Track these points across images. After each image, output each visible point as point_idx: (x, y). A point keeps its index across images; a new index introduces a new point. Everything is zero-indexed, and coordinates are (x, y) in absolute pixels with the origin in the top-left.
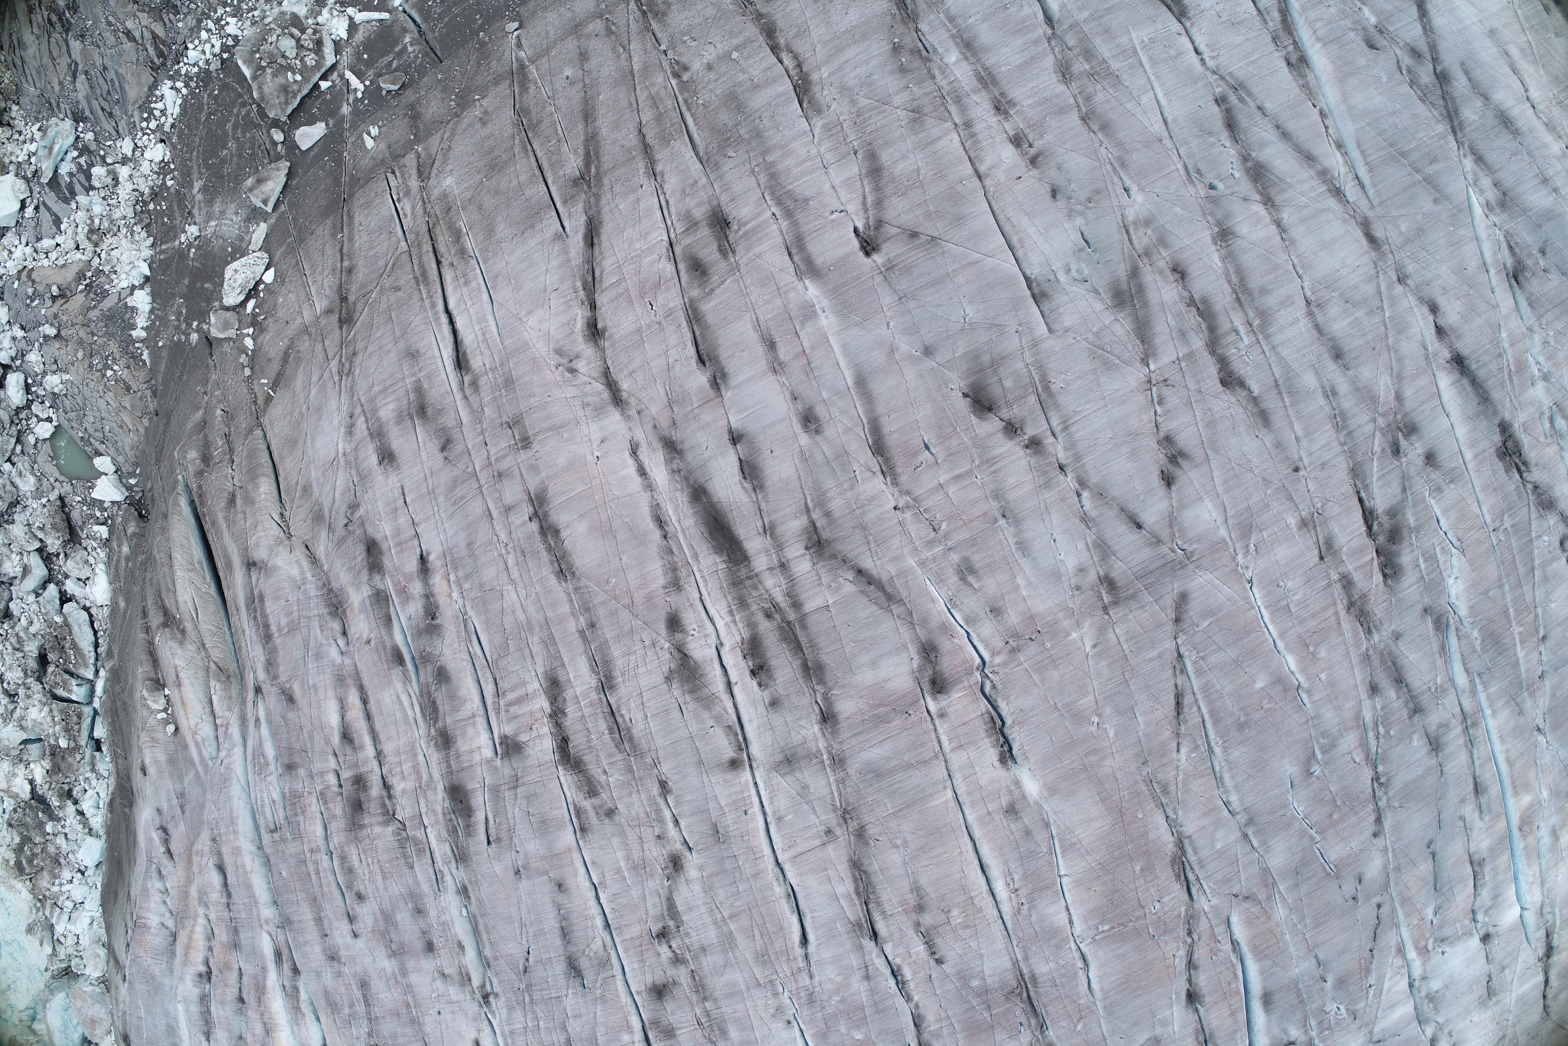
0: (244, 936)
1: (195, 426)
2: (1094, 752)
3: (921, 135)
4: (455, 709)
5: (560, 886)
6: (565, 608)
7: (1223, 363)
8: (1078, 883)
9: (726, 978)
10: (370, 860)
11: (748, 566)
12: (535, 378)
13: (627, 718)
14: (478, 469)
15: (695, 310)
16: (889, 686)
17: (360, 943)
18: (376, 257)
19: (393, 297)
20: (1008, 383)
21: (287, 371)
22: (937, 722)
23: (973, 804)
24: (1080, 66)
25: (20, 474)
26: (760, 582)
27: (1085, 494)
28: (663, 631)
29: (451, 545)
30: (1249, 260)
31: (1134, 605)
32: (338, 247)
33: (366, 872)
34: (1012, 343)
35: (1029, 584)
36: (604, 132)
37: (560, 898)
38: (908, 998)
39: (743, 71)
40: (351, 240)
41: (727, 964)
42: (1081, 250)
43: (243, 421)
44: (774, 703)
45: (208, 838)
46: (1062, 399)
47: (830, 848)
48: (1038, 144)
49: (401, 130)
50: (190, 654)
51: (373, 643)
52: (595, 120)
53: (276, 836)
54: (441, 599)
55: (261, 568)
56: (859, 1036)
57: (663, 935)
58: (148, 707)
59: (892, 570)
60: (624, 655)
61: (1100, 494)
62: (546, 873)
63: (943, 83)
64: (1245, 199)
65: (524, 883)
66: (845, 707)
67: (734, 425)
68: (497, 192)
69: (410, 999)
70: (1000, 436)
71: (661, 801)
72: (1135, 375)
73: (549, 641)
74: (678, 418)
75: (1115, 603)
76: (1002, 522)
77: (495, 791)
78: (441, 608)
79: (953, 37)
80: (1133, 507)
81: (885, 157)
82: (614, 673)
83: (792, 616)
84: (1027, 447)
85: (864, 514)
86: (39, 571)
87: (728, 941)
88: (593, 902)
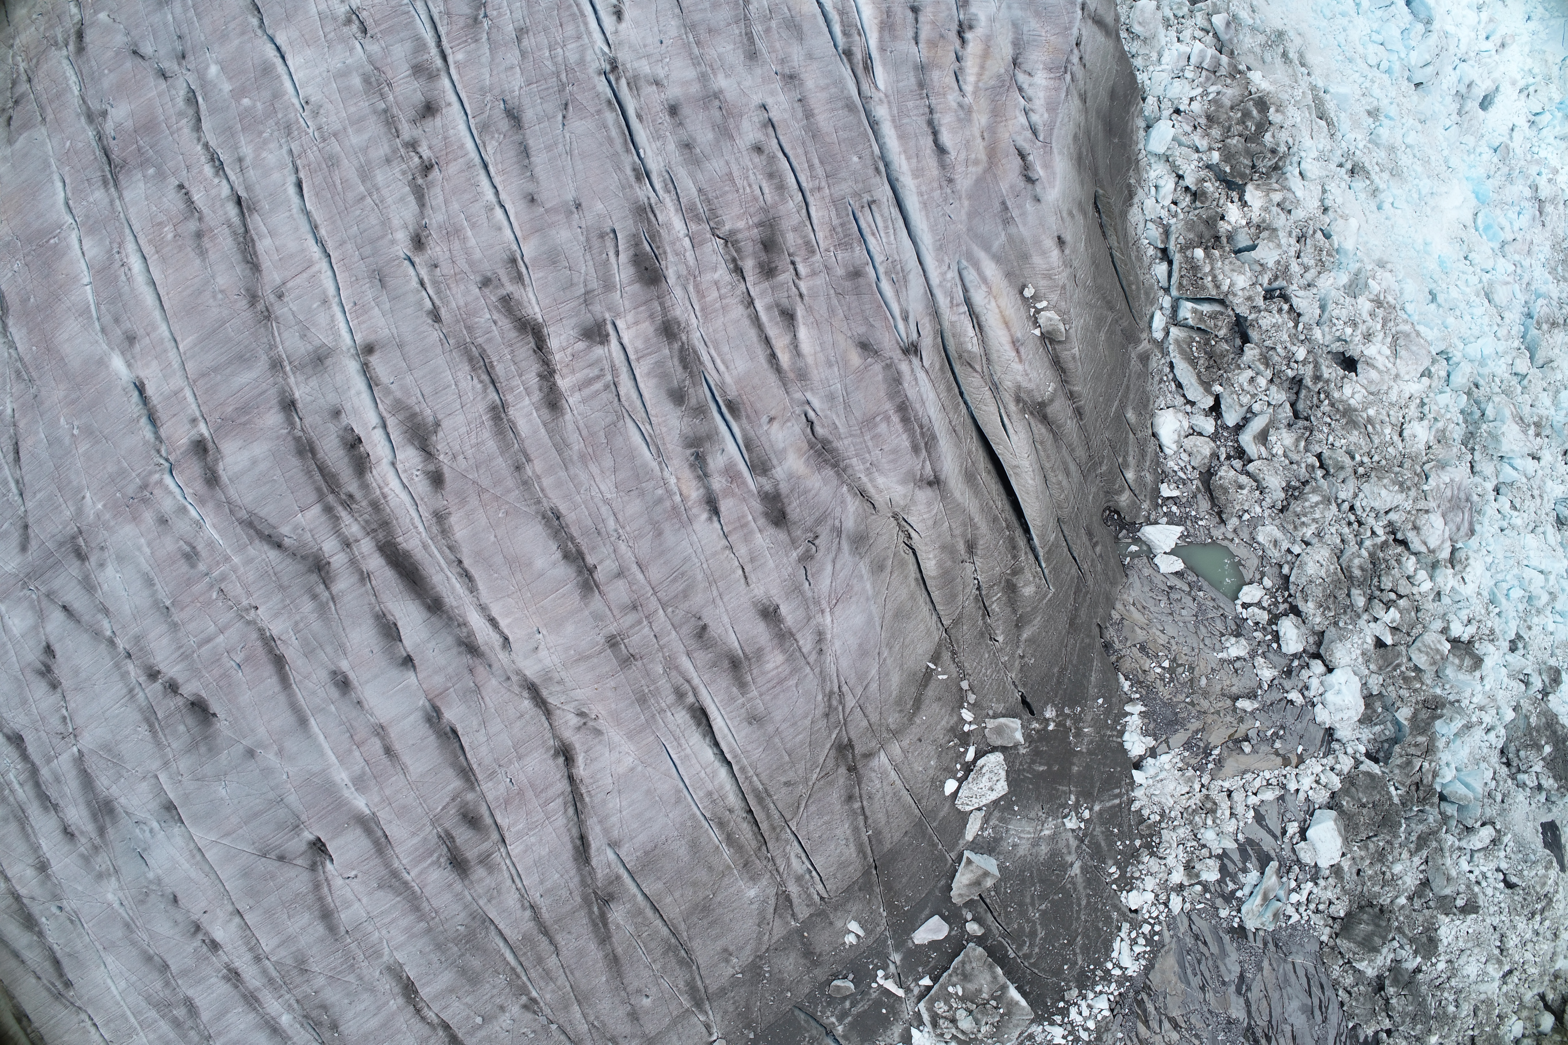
0: (911, 81)
1: (1030, 621)
2: (73, 402)
3: (294, 949)
4: (660, 364)
5: (532, 200)
6: (547, 482)
7: (25, 756)
8: (75, 279)
9: (366, 136)
10: (748, 190)
11: (377, 542)
12: (613, 706)
13: (476, 380)
14: (661, 611)
15: (468, 780)
16: (239, 443)
17: (756, 99)
18: (820, 814)
19: (791, 775)
20: (182, 728)
21: (913, 689)
22: (198, 414)
23: (162, 341)
24: (180, 1012)
25: (1276, 543)
26: (364, 528)
27: (108, 633)
28: (446, 471)
29: (683, 530)
30: (20, 846)
31: (59, 537)
32: (870, 821)
33: (752, 177)
34: (184, 764)
35: (139, 549)
36: (592, 946)
37: (531, 187)
38: (206, 146)
39: (469, 1006)
40: (856, 830)
41: (365, 150)
42: (145, 850)
43: (966, 633)
44: (337, 413)
45: (958, 181)
46: (138, 717)
47: (278, 281)
48: (197, 943)
49: (822, 941)
50: (1008, 377)
51: (765, 419)
52: (606, 956)
53: (866, 198)
54: (687, 474)
55: (921, 480)
56: (246, 101)
57: (427, 168)
58: (1059, 312)
59: (251, 551)
60: (483, 443)
61: (97, 634)
62: (547, 211)
63: (287, 996)
64: (33, 898)
65: (570, 196)
66: (273, 418)
67: (412, 674)
68: (694, 884)
69: (696, 51)
70: (180, 681)
71: (438, 302)
72: (87, 741)
73: (561, 446)
74: (467, 675)
75: (73, 538)
76: (168, 603)
77: (608, 286)
78: (686, 465)
79: (290, 1039)
80: (71, 625)
81: (320, 929)
82: (491, 423)
83: (331, 498)
84: (159, 672)
85: (283, 600)
86: (1247, 439)
87: (365, 174)
88: (500, 188)
